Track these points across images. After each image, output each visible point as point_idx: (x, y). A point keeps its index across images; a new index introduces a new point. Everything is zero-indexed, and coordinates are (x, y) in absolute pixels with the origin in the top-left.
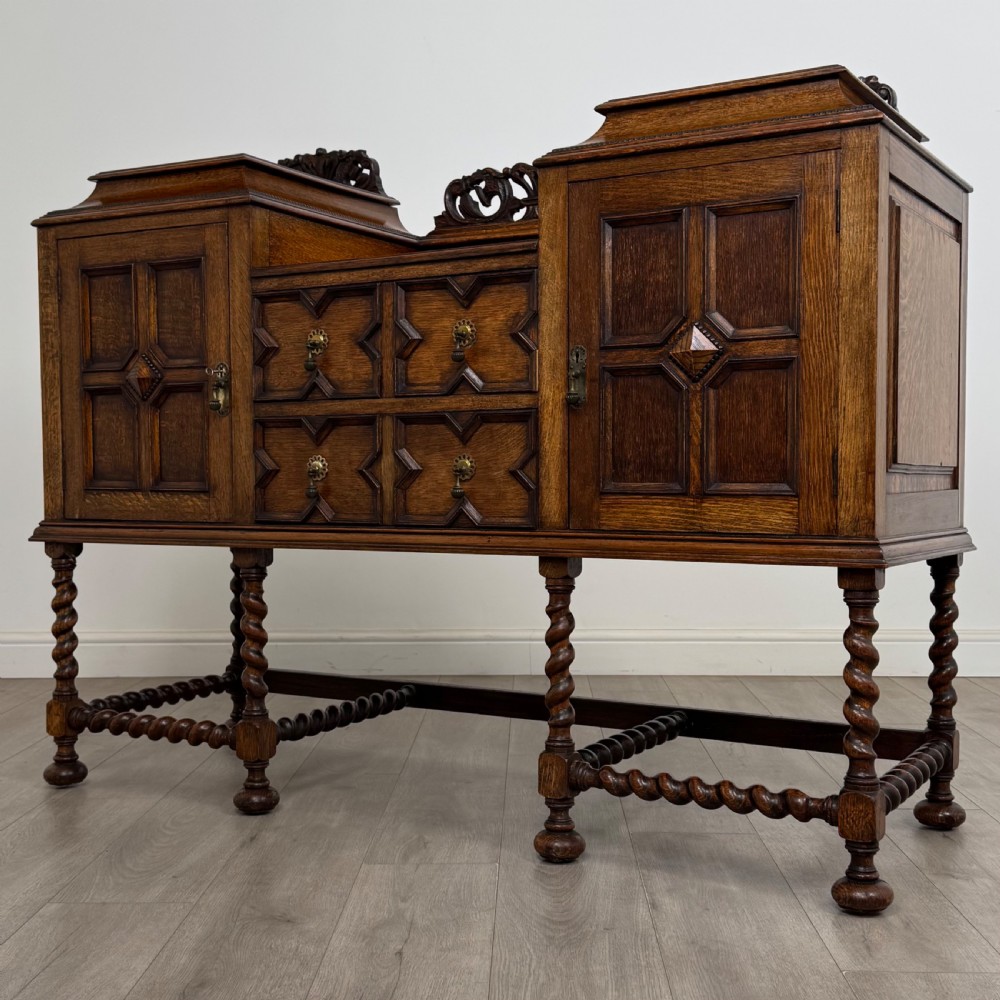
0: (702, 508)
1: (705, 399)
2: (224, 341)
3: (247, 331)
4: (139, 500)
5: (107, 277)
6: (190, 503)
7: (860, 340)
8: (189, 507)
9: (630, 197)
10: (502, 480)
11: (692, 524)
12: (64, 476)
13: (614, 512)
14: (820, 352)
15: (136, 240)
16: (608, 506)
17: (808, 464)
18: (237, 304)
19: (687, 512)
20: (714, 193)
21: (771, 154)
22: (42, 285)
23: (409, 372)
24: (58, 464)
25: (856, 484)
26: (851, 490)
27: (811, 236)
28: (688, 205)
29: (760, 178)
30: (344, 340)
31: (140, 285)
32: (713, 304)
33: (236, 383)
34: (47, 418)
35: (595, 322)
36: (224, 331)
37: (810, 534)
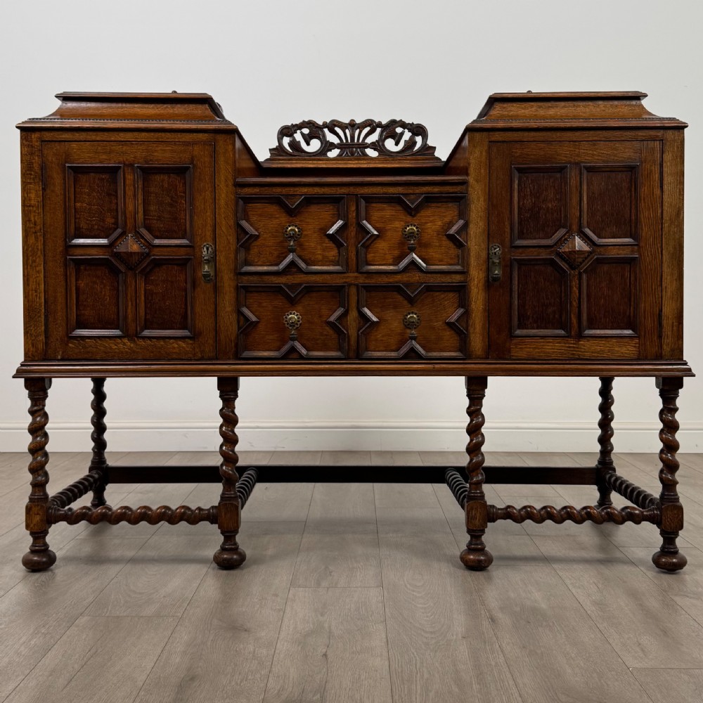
0: (579, 345)
1: (580, 279)
2: (210, 228)
3: (232, 222)
4: (124, 344)
5: (92, 174)
6: (176, 346)
7: (675, 248)
8: (174, 348)
9: (532, 155)
10: (440, 328)
11: (573, 354)
12: (46, 325)
13: (521, 348)
14: (651, 254)
15: (125, 148)
16: (516, 344)
17: (645, 318)
18: (222, 202)
19: (569, 347)
20: (587, 158)
21: (623, 139)
22: (24, 175)
23: (368, 256)
24: (40, 316)
25: (673, 329)
26: (670, 333)
27: (646, 188)
28: (570, 163)
29: (615, 152)
30: (314, 232)
31: (127, 182)
32: (585, 223)
33: (221, 258)
34: (28, 280)
35: (508, 230)
36: (209, 221)
37: (646, 359)
